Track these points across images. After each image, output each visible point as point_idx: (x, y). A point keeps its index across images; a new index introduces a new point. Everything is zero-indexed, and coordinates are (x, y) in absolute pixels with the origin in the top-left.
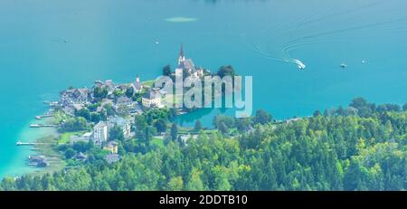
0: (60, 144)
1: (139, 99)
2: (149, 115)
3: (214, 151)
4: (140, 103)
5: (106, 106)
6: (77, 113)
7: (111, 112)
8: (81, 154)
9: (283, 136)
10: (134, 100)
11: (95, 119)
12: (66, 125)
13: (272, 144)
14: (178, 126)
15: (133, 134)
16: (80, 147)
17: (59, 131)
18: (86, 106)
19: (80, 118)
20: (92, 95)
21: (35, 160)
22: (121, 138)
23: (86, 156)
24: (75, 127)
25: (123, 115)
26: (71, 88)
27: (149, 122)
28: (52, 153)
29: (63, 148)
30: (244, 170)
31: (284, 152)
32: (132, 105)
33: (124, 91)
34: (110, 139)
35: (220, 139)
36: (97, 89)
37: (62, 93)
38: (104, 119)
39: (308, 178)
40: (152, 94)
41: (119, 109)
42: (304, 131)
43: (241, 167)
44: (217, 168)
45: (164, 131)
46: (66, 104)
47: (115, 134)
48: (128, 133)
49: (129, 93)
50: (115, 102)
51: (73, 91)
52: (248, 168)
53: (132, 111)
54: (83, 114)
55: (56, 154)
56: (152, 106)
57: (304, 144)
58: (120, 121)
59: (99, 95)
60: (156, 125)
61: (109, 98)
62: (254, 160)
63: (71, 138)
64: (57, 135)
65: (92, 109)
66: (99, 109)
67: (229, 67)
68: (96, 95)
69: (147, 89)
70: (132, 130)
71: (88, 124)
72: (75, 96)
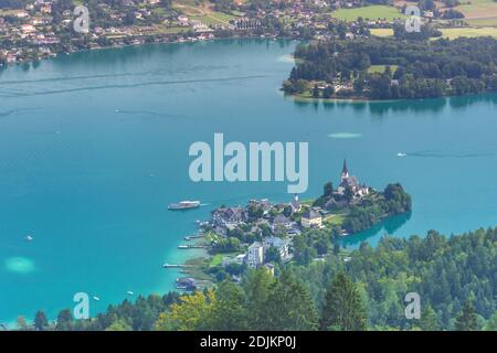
0: (211, 266)
1: (298, 219)
2: (309, 236)
3: (381, 264)
4: (299, 223)
5: (261, 226)
6: (229, 233)
7: (267, 232)
8: (235, 277)
9: (458, 246)
10: (293, 220)
11: (250, 240)
12: (218, 246)
13: (445, 254)
14: (341, 248)
15: (291, 256)
16: (234, 270)
17: (210, 253)
18: (239, 225)
19: (232, 238)
20: (246, 214)
21: (184, 284)
22: (278, 260)
23: (239, 279)
24: (228, 249)
25: (281, 236)
26: (223, 207)
27: (309, 243)
28: (203, 275)
29: (214, 270)
30: (414, 282)
31: (459, 263)
32: (289, 225)
33: (282, 210)
34: (265, 261)
35: (387, 251)
36: (251, 208)
37: (213, 213)
38: (260, 240)
39: (486, 291)
40: (312, 213)
41: (275, 230)
42: (481, 241)
43: (411, 279)
44: (384, 280)
45: (325, 253)
46: (217, 224)
47: (271, 255)
48: (285, 255)
49: (287, 212)
50: (271, 221)
51: (225, 210)
52: (419, 280)
53: (290, 231)
54: (235, 233)
55: (207, 277)
56: (312, 226)
57: (481, 255)
58: (277, 242)
59: (254, 214)
60: (317, 246)
61: (265, 217)
62: (425, 272)
63: (223, 260)
64: (207, 257)
65: (246, 229)
66: (254, 229)
67: (398, 185)
68: (251, 214)
69: (306, 209)
70: (290, 251)
71: (242, 245)
72: (227, 216)
